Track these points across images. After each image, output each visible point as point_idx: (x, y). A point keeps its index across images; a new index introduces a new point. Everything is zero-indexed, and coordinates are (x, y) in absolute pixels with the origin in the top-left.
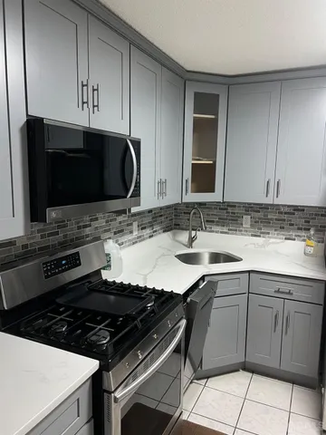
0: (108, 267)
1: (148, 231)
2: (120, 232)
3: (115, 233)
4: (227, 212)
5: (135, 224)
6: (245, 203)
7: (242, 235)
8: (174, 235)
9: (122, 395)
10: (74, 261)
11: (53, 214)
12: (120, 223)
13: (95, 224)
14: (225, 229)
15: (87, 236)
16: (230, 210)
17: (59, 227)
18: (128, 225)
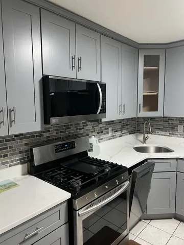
0: (91, 150)
1: (119, 133)
2: (101, 132)
3: (98, 133)
4: (169, 123)
5: (110, 129)
6: (180, 118)
7: (178, 137)
8: (137, 136)
9: (83, 213)
10: (72, 145)
11: (54, 120)
12: (101, 128)
13: (86, 128)
14: (167, 133)
15: (82, 134)
16: (170, 122)
17: (66, 129)
18: (105, 129)
